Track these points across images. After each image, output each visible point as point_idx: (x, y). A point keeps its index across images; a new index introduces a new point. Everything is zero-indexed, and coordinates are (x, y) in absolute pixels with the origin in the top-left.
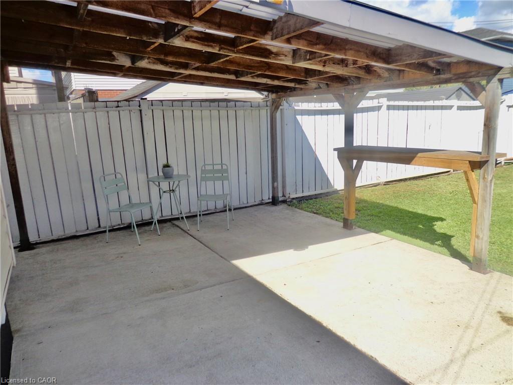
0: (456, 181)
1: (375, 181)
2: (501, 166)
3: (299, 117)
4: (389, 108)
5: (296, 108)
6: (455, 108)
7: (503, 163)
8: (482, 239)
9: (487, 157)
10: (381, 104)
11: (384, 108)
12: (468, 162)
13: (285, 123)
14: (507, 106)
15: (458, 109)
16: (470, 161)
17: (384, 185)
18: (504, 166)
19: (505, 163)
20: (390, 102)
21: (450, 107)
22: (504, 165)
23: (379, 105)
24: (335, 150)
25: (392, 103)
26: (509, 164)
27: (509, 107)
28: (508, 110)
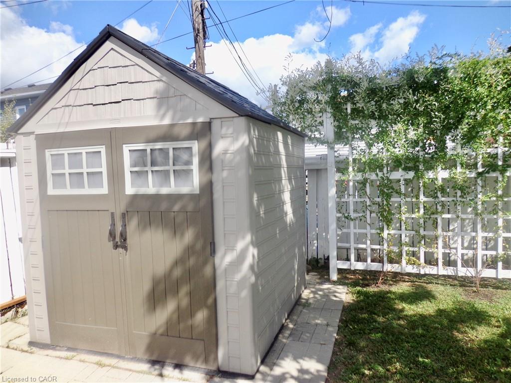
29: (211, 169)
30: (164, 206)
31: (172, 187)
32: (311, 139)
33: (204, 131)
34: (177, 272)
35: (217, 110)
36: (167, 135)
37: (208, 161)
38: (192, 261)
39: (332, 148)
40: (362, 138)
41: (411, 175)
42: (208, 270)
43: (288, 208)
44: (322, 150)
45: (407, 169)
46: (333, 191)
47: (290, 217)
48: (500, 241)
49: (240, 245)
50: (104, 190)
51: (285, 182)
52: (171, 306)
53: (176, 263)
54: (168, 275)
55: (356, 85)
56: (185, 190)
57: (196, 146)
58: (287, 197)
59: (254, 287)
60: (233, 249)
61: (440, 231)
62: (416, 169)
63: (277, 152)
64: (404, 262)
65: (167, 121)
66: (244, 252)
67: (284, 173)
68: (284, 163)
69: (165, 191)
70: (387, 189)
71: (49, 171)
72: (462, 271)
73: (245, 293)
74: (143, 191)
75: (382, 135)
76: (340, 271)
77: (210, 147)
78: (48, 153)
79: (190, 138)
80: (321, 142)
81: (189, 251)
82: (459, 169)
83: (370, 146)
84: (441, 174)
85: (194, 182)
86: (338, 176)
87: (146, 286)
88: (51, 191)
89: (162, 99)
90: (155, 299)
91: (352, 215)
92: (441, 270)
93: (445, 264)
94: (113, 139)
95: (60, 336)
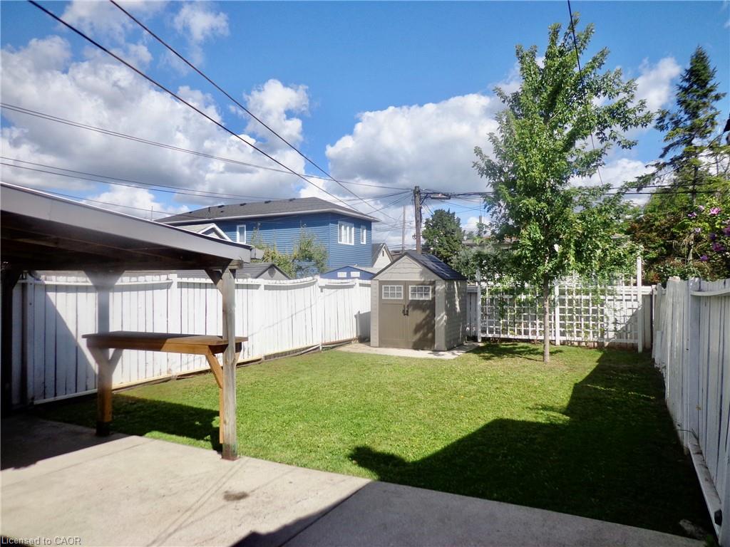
0: (263, 371)
1: (165, 375)
2: (319, 352)
3: (51, 295)
4: (181, 285)
5: (46, 282)
6: (262, 287)
7: (321, 348)
8: (229, 424)
9: (225, 341)
10: (170, 281)
11: (175, 285)
12: (207, 347)
13: (28, 303)
14: (320, 287)
15: (265, 289)
16: (210, 346)
17: (177, 379)
18: (322, 352)
19: (323, 348)
20: (183, 279)
21: (257, 287)
22: (322, 350)
23: (168, 281)
24: (84, 336)
25: (185, 280)
26: (327, 349)
27: (322, 288)
28: (322, 291)
29: (435, 294)
30: (421, 303)
31: (424, 298)
33: (433, 283)
34: (424, 322)
35: (437, 278)
36: (423, 284)
37: (434, 291)
38: (428, 319)
39: (479, 284)
40: (491, 280)
41: (512, 296)
42: (433, 322)
43: (458, 307)
45: (510, 294)
46: (480, 303)
47: (458, 310)
49: (442, 315)
50: (402, 298)
51: (456, 298)
52: (421, 332)
53: (424, 320)
54: (421, 323)
55: (489, 258)
56: (427, 299)
57: (431, 287)
58: (457, 303)
59: (446, 326)
60: (439, 315)
61: (522, 320)
62: (513, 294)
63: (454, 288)
64: (509, 334)
65: (423, 280)
66: (443, 317)
67: (456, 295)
68: (456, 291)
69: (421, 299)
70: (502, 302)
71: (383, 291)
72: (531, 337)
73: (443, 328)
74: (415, 299)
75: (500, 280)
76: (482, 338)
77: (435, 288)
78: (383, 286)
79: (429, 285)
81: (428, 316)
82: (530, 295)
83: (495, 284)
84: (523, 297)
85: (430, 297)
86: (482, 296)
87: (414, 327)
88: (383, 298)
89: (422, 274)
90: (417, 330)
91: (488, 313)
92: (523, 337)
93: (525, 334)
94: (406, 284)
95: (383, 343)
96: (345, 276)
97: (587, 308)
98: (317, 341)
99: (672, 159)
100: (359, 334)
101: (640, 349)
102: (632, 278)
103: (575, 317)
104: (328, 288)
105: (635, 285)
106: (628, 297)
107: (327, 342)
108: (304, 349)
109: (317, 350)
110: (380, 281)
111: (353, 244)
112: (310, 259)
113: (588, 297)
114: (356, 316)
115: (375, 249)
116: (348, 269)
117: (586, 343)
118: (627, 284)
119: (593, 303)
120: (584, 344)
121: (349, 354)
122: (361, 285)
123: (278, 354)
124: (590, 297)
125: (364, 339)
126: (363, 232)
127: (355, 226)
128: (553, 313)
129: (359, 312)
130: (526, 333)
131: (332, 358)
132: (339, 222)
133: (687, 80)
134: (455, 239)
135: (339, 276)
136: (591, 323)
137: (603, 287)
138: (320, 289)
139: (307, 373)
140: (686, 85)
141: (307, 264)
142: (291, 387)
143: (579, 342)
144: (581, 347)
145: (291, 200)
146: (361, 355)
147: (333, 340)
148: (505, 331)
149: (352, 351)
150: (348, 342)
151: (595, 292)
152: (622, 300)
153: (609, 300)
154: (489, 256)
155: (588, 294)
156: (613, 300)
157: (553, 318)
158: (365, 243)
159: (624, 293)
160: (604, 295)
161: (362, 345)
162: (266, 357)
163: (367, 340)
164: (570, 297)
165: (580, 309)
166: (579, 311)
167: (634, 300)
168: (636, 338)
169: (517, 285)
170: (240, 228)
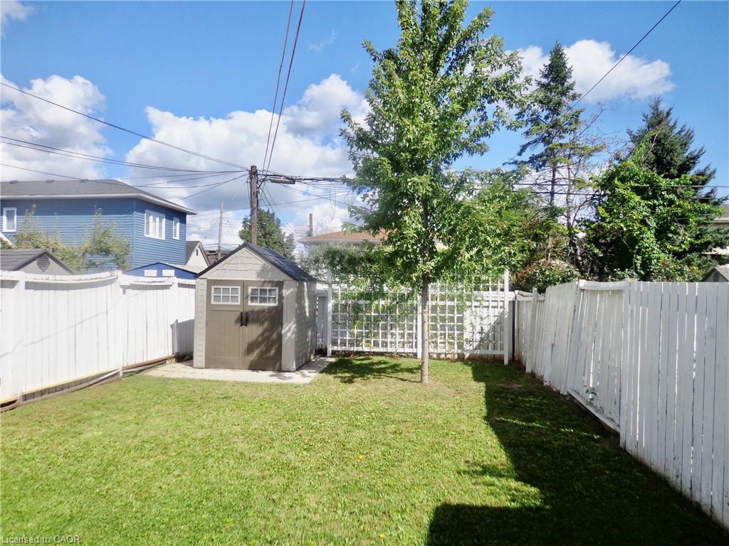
2: (119, 379)
6: (21, 285)
7: (121, 374)
15: (26, 288)
18: (123, 379)
19: (125, 373)
21: (12, 284)
22: (123, 377)
26: (131, 374)
27: (125, 288)
28: (124, 293)
29: (282, 298)
31: (267, 304)
32: (320, 282)
33: (280, 285)
34: (260, 339)
35: (286, 277)
37: (281, 295)
38: (266, 335)
39: (330, 286)
40: (346, 283)
41: (368, 302)
44: (325, 287)
45: (366, 299)
46: (330, 309)
47: (308, 314)
48: (406, 334)
50: (239, 303)
53: (259, 336)
55: (343, 257)
56: (271, 305)
57: (277, 289)
60: (288, 325)
61: (380, 330)
62: (370, 299)
63: (304, 289)
64: (364, 346)
70: (357, 309)
71: (213, 294)
72: (390, 350)
74: (256, 304)
75: (355, 282)
76: (333, 351)
77: (283, 290)
78: (213, 287)
79: (275, 286)
80: (325, 283)
82: (389, 300)
83: (349, 286)
84: (381, 303)
85: (275, 303)
86: (333, 301)
88: (213, 303)
89: (264, 271)
91: (340, 322)
92: (381, 350)
93: (382, 346)
94: (244, 284)
95: (211, 363)
96: (156, 275)
97: (451, 315)
98: (114, 362)
99: (530, 158)
100: (176, 351)
101: (506, 362)
102: (499, 282)
103: (439, 327)
104: (133, 289)
105: (502, 290)
106: (495, 304)
107: (130, 364)
108: (93, 378)
109: (116, 377)
110: (208, 280)
111: (163, 238)
112: (107, 252)
113: (452, 303)
114: (172, 326)
115: (190, 247)
116: (159, 266)
117: (446, 354)
118: (494, 289)
119: (458, 310)
120: (443, 356)
121: (165, 381)
122: (180, 285)
123: (49, 389)
124: (455, 303)
125: (184, 357)
126: (175, 225)
127: (166, 218)
128: (414, 321)
129: (177, 321)
130: (385, 344)
131: (139, 390)
132: (146, 211)
133: (546, 76)
134: (275, 241)
135: (146, 275)
136: (456, 332)
137: (469, 293)
138: (122, 290)
139: (97, 421)
140: (544, 81)
141: (103, 259)
142: (65, 456)
143: (439, 355)
144: (440, 359)
145: (83, 181)
146: (182, 381)
147: (140, 361)
148: (358, 343)
149: (168, 375)
150: (162, 362)
151: (461, 297)
152: (488, 307)
153: (476, 307)
154: (343, 253)
155: (453, 300)
156: (479, 307)
157: (414, 328)
158: (178, 238)
159: (490, 299)
160: (470, 301)
161: (180, 366)
162: (26, 397)
163: (187, 357)
164: (434, 303)
165: (445, 317)
166: (443, 319)
167: (501, 307)
168: (502, 349)
169: (374, 289)
170: (8, 211)
